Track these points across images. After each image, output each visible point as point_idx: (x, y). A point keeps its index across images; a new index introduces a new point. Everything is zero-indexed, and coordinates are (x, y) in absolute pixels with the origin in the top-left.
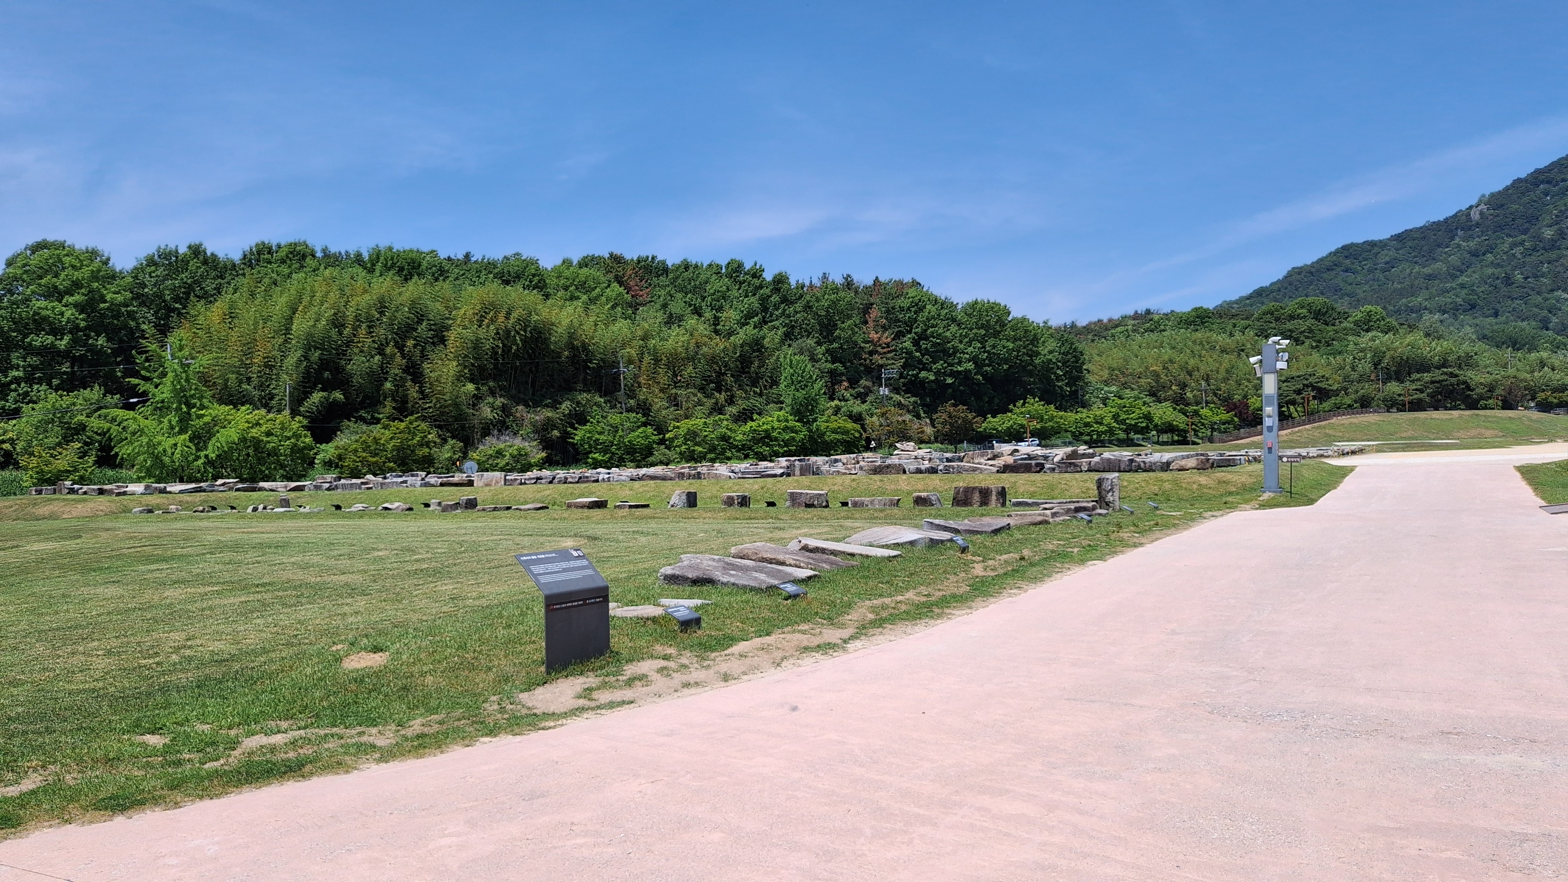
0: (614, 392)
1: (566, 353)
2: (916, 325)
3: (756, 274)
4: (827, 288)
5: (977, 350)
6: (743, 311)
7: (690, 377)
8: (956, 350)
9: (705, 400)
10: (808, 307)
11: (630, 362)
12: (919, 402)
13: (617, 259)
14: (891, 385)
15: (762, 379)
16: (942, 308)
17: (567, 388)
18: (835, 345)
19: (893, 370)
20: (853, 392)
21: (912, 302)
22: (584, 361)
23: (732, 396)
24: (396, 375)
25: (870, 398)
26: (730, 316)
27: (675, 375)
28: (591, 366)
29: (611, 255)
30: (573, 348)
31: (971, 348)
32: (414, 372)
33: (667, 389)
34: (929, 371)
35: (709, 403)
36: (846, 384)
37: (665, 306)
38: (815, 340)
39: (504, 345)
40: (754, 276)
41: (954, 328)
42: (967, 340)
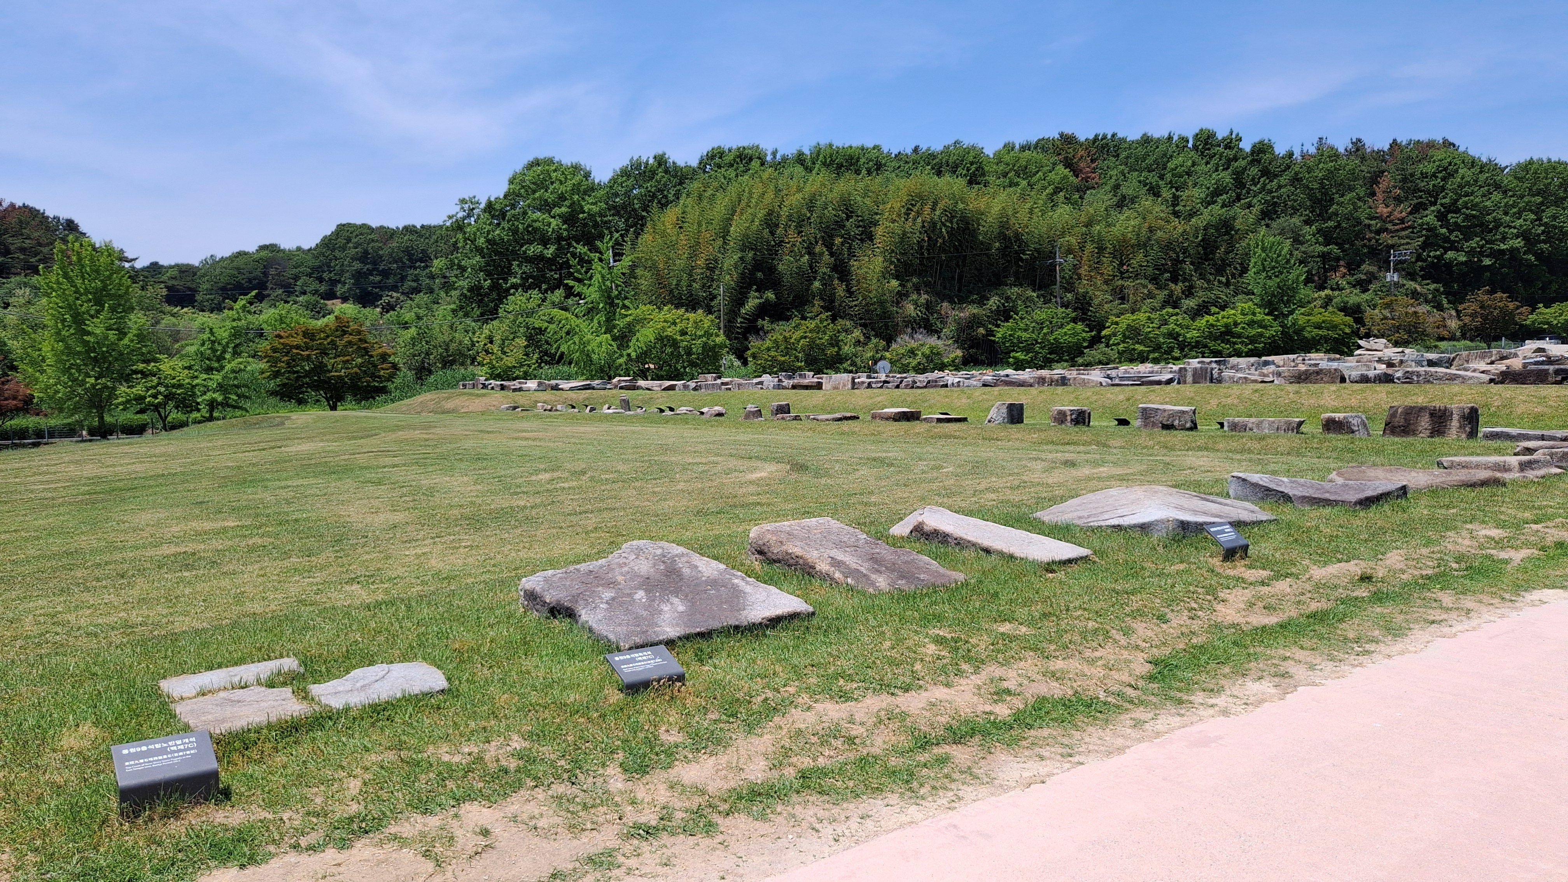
0: (1049, 285)
1: (997, 244)
2: (1444, 194)
3: (1231, 143)
4: (1322, 155)
5: (1528, 223)
6: (1209, 188)
7: (1141, 266)
8: (1498, 224)
9: (1156, 292)
10: (1296, 180)
11: (1070, 251)
12: (1442, 289)
13: (1068, 140)
14: (1404, 270)
15: (1230, 266)
16: (1481, 172)
17: (997, 282)
18: (1331, 224)
19: (1407, 250)
20: (1351, 279)
21: (1439, 166)
22: (1016, 251)
23: (1191, 287)
24: (824, 274)
25: (1372, 287)
26: (1194, 194)
27: (1122, 264)
28: (1024, 257)
29: (1062, 135)
30: (1004, 239)
31: (1522, 220)
32: (842, 270)
33: (1112, 280)
34: (1458, 251)
35: (1161, 295)
36: (1343, 270)
37: (1117, 187)
38: (1302, 218)
39: (929, 238)
40: (1228, 147)
41: (1496, 196)
42: (1515, 210)
